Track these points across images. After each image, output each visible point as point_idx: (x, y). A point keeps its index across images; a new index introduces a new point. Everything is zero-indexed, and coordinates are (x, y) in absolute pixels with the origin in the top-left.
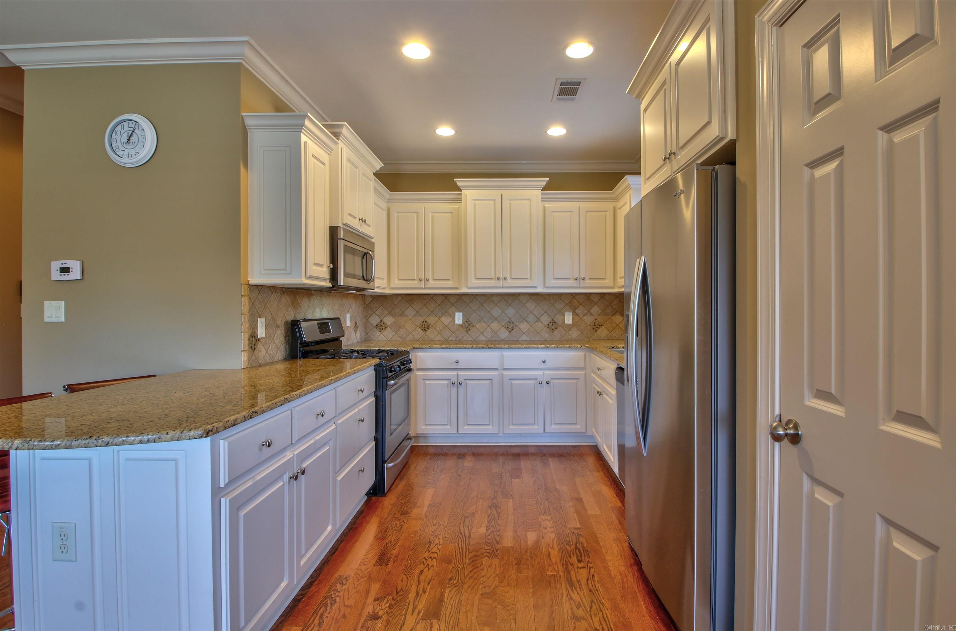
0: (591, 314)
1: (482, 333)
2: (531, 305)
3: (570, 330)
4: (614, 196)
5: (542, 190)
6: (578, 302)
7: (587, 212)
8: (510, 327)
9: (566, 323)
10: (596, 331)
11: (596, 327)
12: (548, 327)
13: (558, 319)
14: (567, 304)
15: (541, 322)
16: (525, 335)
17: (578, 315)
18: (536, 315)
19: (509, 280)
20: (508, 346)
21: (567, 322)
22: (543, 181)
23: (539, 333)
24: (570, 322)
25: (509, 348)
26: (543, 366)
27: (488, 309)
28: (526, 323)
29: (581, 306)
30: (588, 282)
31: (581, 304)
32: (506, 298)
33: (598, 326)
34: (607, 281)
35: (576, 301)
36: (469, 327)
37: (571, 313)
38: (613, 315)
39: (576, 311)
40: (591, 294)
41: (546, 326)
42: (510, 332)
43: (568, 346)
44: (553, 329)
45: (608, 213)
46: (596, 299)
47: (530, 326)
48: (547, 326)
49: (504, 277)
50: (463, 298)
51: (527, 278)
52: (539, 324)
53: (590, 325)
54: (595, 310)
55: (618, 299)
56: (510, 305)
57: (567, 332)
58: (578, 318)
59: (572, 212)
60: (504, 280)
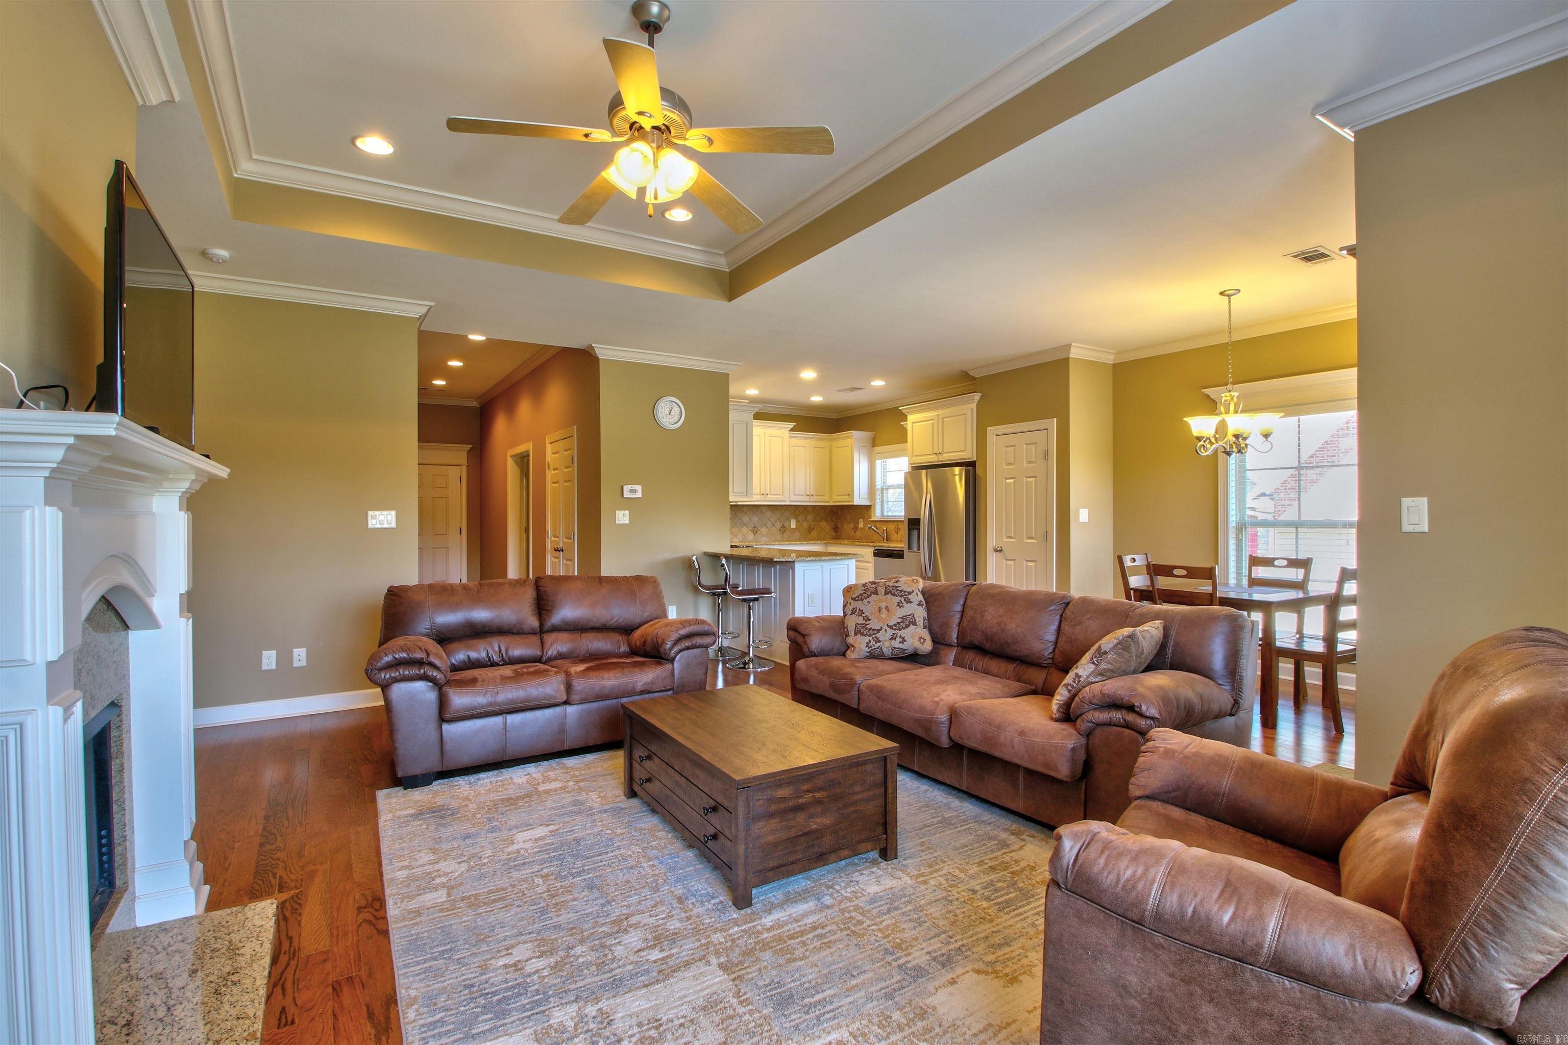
0: (807, 521)
2: (769, 514)
4: (831, 438)
5: (790, 431)
6: (799, 511)
7: (814, 448)
8: (755, 531)
10: (810, 533)
11: (810, 530)
12: (780, 531)
13: (786, 524)
14: (792, 514)
17: (799, 522)
18: (772, 521)
19: (769, 496)
21: (792, 526)
22: (791, 425)
23: (774, 535)
24: (794, 526)
27: (740, 517)
28: (765, 527)
29: (801, 515)
30: (814, 498)
31: (801, 513)
35: (797, 511)
37: (795, 521)
38: (820, 522)
39: (798, 519)
41: (778, 530)
44: (783, 532)
45: (827, 450)
46: (810, 509)
47: (768, 530)
49: (768, 493)
52: (774, 528)
53: (806, 529)
54: (810, 517)
57: (792, 534)
58: (799, 524)
59: (805, 447)
60: (766, 495)
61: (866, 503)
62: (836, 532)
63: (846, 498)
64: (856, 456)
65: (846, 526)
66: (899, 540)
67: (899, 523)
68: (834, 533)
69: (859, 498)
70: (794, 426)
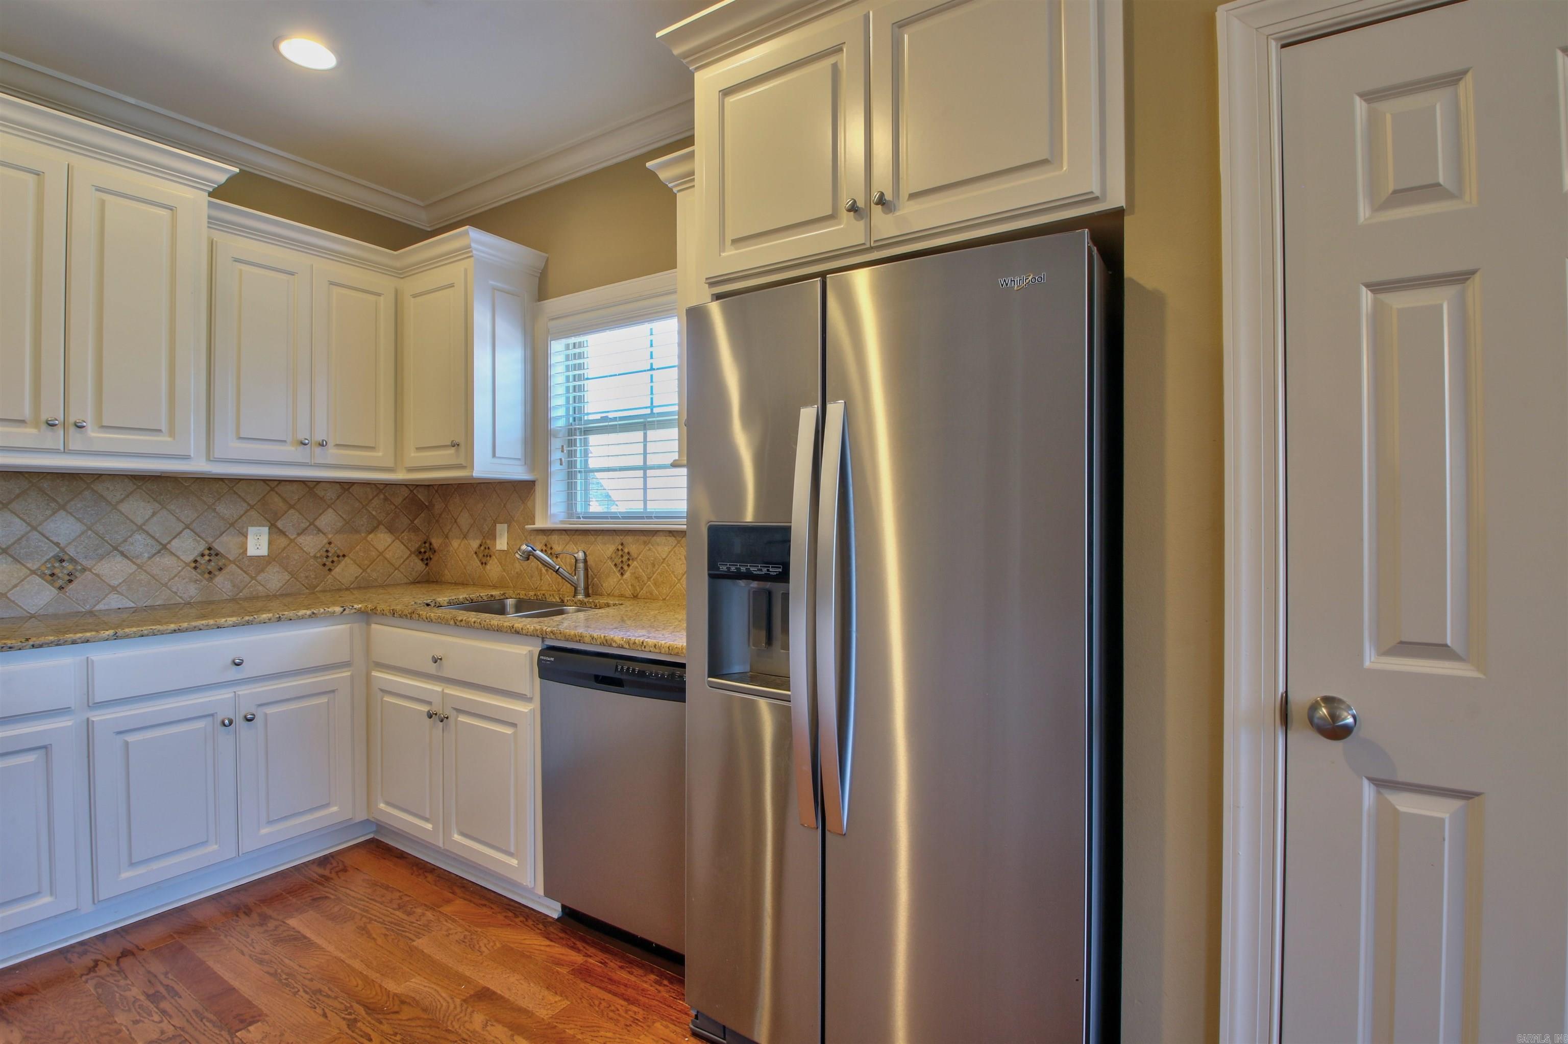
0: (319, 530)
3: (262, 571)
4: (398, 264)
5: (211, 194)
6: (284, 500)
7: (332, 283)
8: (62, 572)
9: (249, 554)
10: (330, 570)
11: (330, 559)
12: (195, 568)
13: (227, 544)
14: (252, 507)
15: (172, 554)
16: (119, 593)
17: (282, 533)
18: (157, 536)
19: (92, 433)
20: (111, 632)
21: (252, 551)
22: (221, 171)
23: (166, 585)
24: (263, 551)
25: (116, 637)
26: (233, 674)
28: (119, 558)
29: (292, 511)
30: (332, 454)
31: (292, 507)
32: (45, 485)
33: (336, 559)
34: (380, 454)
35: (277, 499)
37: (265, 530)
38: (370, 533)
39: (279, 524)
40: (318, 482)
41: (187, 564)
42: (61, 588)
43: (309, 612)
44: (210, 573)
45: (382, 298)
46: (330, 494)
47: (134, 567)
48: (194, 565)
49: (72, 419)
51: (160, 431)
52: (167, 560)
53: (315, 557)
54: (328, 519)
55: (382, 496)
56: (63, 507)
57: (252, 578)
58: (282, 542)
59: (292, 274)
60: (72, 430)
61: (517, 472)
62: (427, 561)
63: (447, 456)
64: (481, 319)
65: (455, 543)
66: (628, 593)
67: (629, 539)
68: (420, 566)
69: (494, 455)
70: (232, 179)
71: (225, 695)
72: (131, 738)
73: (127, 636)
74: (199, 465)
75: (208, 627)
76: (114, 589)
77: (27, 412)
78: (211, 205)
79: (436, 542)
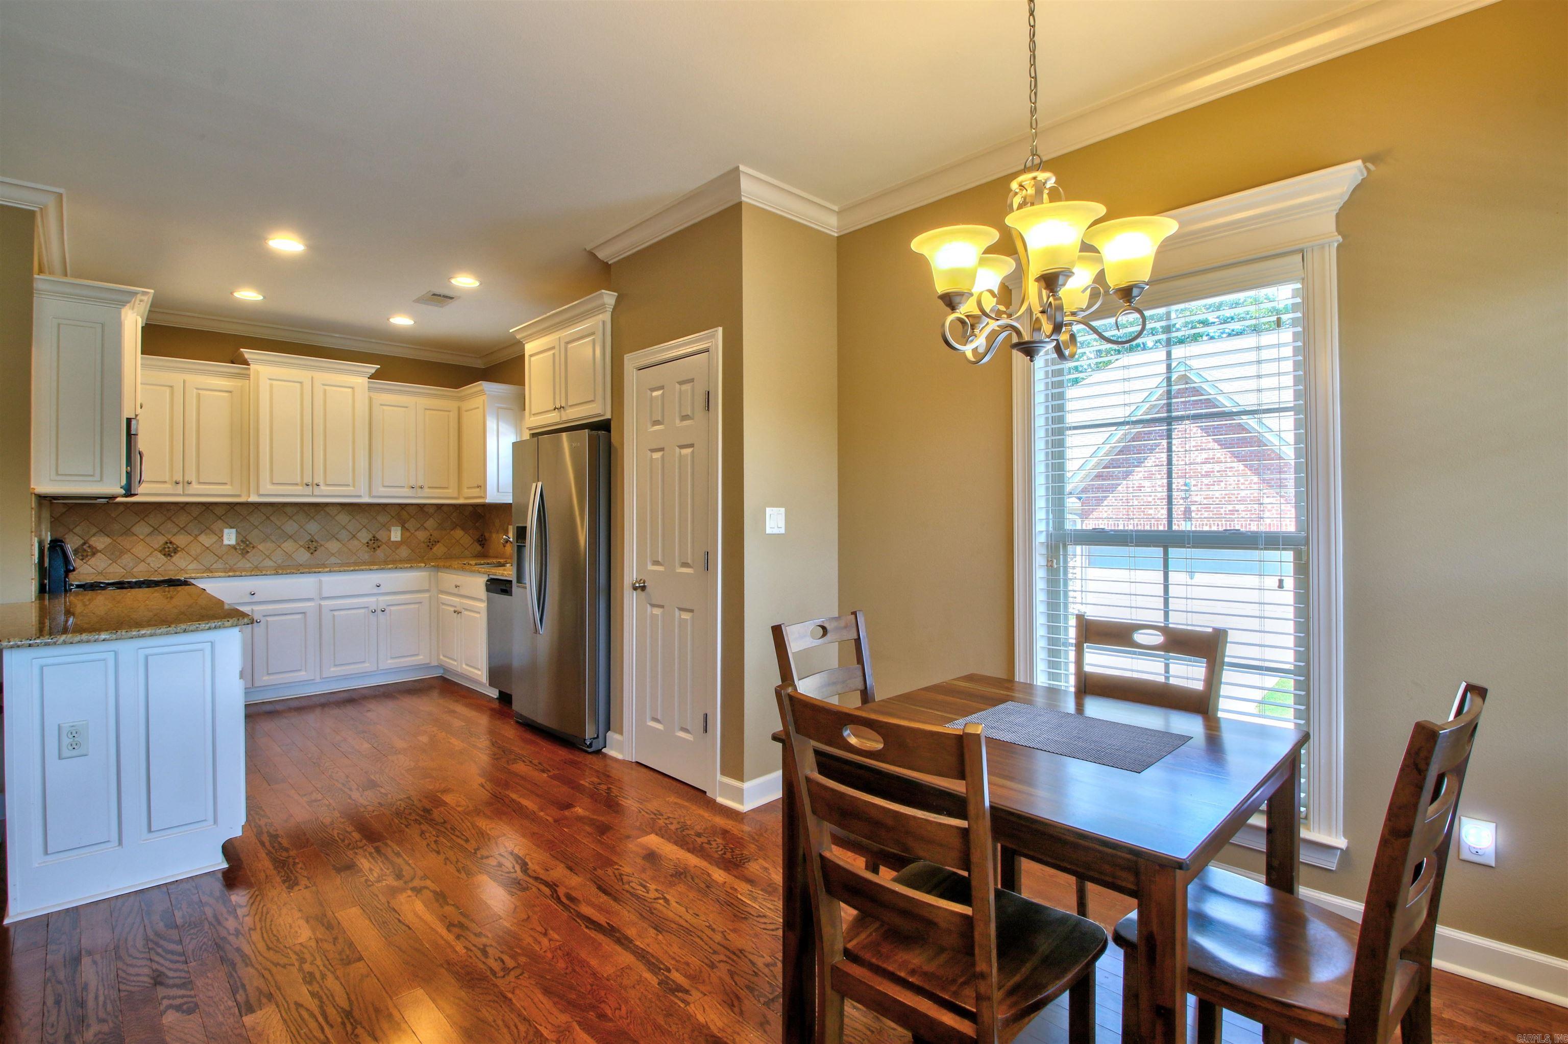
0: (425, 528)
1: (268, 556)
2: (343, 518)
3: (398, 548)
4: (459, 395)
5: (369, 378)
6: (408, 513)
7: (426, 409)
8: (312, 546)
9: (392, 539)
10: (431, 548)
11: (431, 543)
12: (368, 546)
13: (382, 535)
14: (393, 518)
15: (357, 539)
16: (335, 556)
17: (407, 530)
18: (351, 531)
19: (323, 487)
22: (372, 368)
23: (355, 553)
24: (399, 539)
25: (330, 571)
26: (376, 590)
27: (278, 523)
28: (335, 541)
29: (412, 519)
30: (427, 492)
31: (412, 517)
32: (306, 508)
33: (434, 543)
34: (452, 491)
35: (405, 513)
36: (247, 549)
37: (400, 528)
38: (452, 530)
39: (406, 525)
40: (425, 505)
41: (364, 544)
42: (312, 553)
44: (374, 548)
45: (451, 413)
46: (431, 511)
47: (341, 545)
48: (367, 544)
49: (315, 482)
50: (237, 508)
51: (348, 485)
52: (356, 542)
53: (424, 542)
54: (431, 523)
55: (456, 512)
56: (313, 518)
57: (394, 551)
58: (408, 534)
59: (407, 407)
60: (315, 486)
61: (512, 499)
62: (482, 545)
63: (476, 492)
64: (491, 424)
68: (479, 548)
69: (498, 491)
70: (377, 371)
71: (373, 599)
72: (336, 613)
73: (334, 571)
74: (366, 500)
75: (366, 570)
76: (333, 554)
77: (298, 480)
78: (369, 382)
79: (487, 535)
